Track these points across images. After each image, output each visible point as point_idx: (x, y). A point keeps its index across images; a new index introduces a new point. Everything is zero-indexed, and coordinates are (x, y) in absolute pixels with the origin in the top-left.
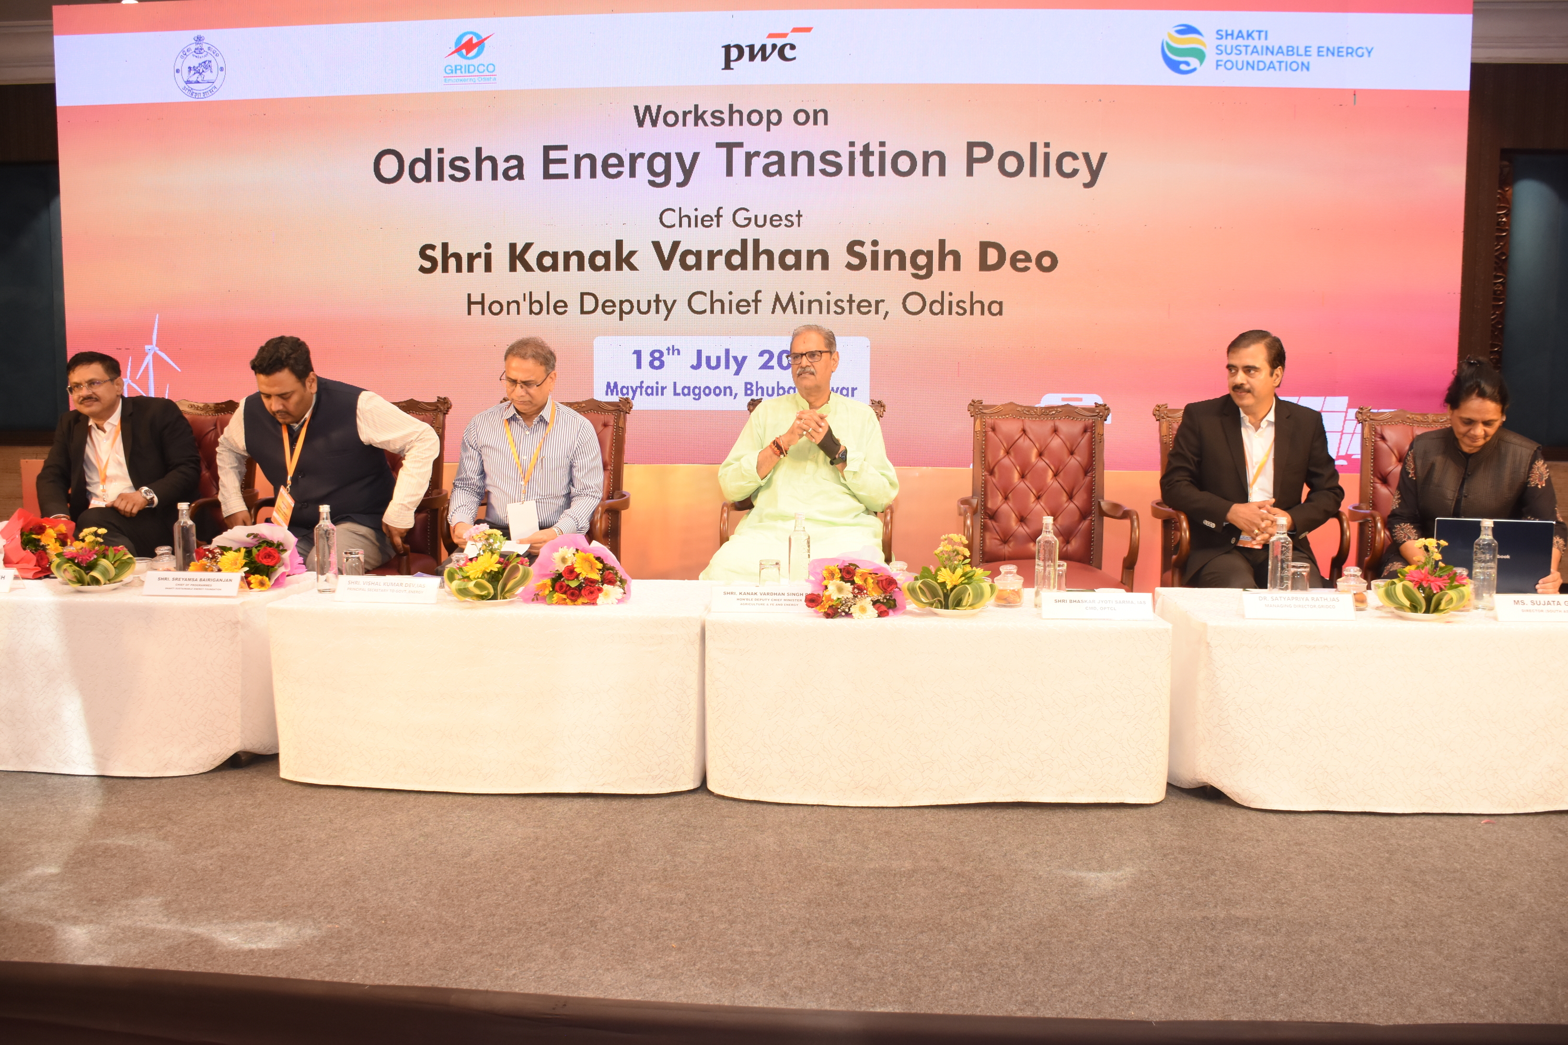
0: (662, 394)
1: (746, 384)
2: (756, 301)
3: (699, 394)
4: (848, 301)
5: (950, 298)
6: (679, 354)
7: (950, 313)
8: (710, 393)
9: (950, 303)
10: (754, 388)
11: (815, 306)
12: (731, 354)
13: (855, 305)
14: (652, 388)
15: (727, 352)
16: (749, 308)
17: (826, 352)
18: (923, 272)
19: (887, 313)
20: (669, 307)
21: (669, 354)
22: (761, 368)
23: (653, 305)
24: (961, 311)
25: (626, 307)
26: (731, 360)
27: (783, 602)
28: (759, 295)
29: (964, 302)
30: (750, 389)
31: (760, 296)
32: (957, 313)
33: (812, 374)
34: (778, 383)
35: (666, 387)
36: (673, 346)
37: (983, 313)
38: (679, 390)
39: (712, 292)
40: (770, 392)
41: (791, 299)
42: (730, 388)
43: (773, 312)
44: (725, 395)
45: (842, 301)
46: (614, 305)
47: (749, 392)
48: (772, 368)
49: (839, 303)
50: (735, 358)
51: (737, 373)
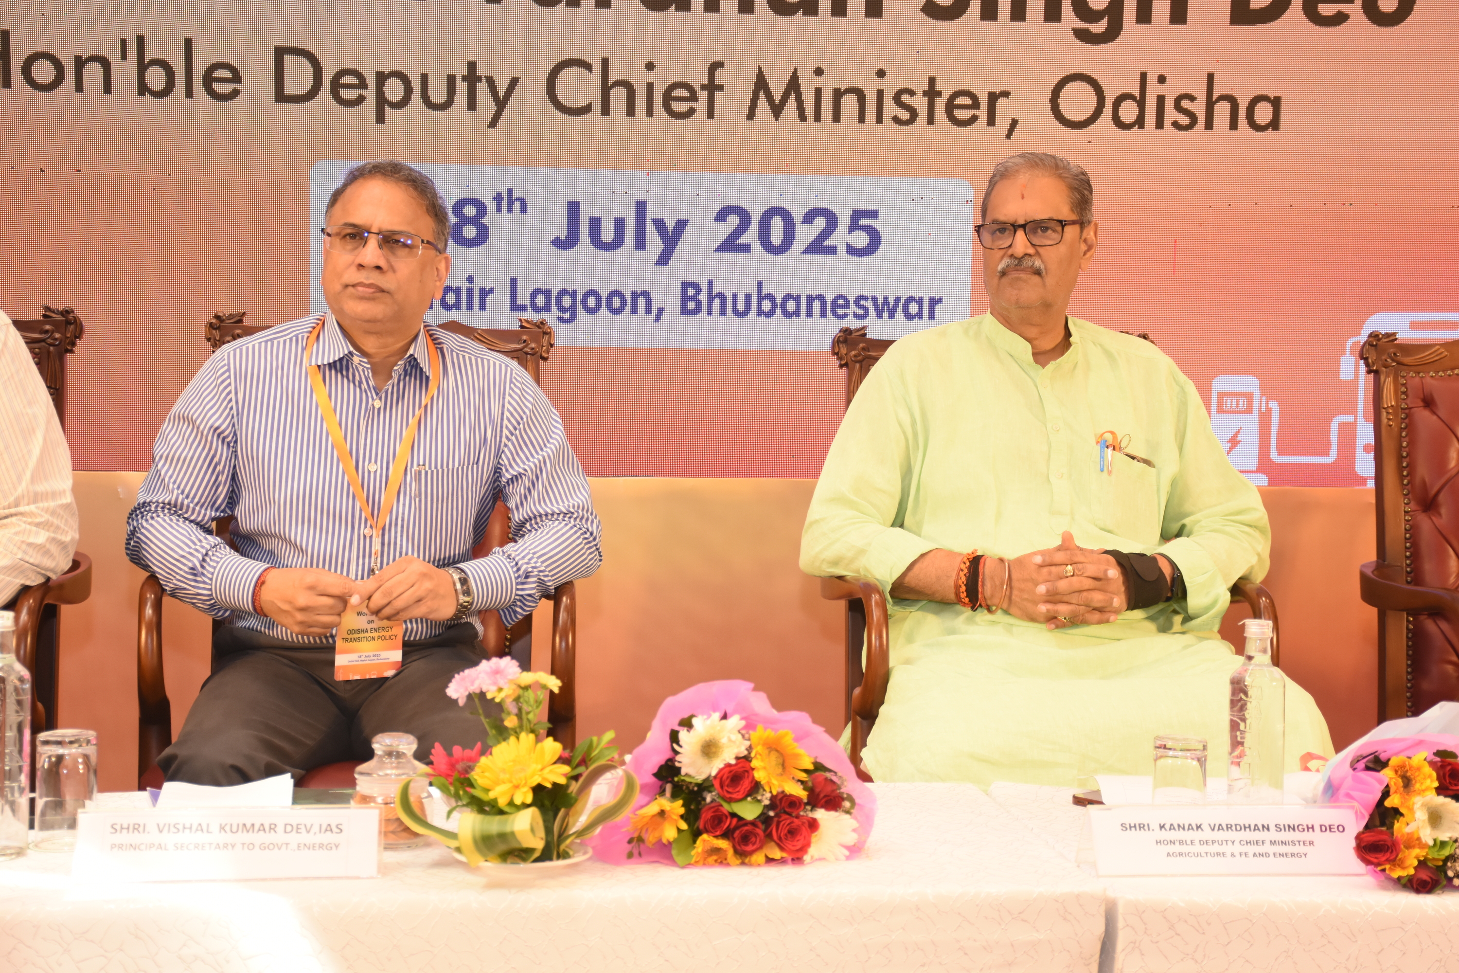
0: (483, 307)
1: (685, 286)
2: (712, 87)
3: (573, 308)
4: (925, 93)
5: (1161, 89)
6: (524, 209)
7: (1160, 125)
8: (598, 307)
9: (1161, 100)
10: (703, 297)
11: (849, 103)
12: (650, 214)
13: (940, 104)
14: (457, 291)
15: (641, 207)
16: (693, 104)
17: (1073, 223)
18: (1099, 27)
19: (1014, 123)
20: (501, 94)
21: (499, 210)
22: (720, 249)
23: (462, 88)
24: (1184, 120)
25: (394, 90)
26: (651, 228)
27: (1267, 848)
28: (719, 73)
29: (1192, 98)
30: (694, 298)
31: (720, 77)
32: (1175, 124)
33: (1038, 272)
34: (760, 284)
35: (491, 291)
36: (510, 191)
37: (1234, 125)
38: (523, 298)
39: (605, 62)
40: (741, 307)
41: (794, 85)
42: (646, 294)
43: (751, 116)
44: (634, 311)
45: (912, 93)
46: (363, 85)
47: (691, 305)
48: (746, 248)
49: (905, 98)
50: (660, 224)
51: (664, 259)
